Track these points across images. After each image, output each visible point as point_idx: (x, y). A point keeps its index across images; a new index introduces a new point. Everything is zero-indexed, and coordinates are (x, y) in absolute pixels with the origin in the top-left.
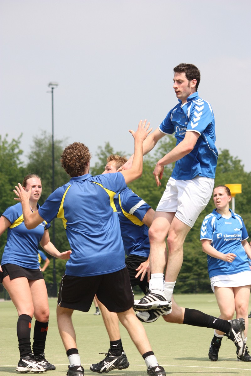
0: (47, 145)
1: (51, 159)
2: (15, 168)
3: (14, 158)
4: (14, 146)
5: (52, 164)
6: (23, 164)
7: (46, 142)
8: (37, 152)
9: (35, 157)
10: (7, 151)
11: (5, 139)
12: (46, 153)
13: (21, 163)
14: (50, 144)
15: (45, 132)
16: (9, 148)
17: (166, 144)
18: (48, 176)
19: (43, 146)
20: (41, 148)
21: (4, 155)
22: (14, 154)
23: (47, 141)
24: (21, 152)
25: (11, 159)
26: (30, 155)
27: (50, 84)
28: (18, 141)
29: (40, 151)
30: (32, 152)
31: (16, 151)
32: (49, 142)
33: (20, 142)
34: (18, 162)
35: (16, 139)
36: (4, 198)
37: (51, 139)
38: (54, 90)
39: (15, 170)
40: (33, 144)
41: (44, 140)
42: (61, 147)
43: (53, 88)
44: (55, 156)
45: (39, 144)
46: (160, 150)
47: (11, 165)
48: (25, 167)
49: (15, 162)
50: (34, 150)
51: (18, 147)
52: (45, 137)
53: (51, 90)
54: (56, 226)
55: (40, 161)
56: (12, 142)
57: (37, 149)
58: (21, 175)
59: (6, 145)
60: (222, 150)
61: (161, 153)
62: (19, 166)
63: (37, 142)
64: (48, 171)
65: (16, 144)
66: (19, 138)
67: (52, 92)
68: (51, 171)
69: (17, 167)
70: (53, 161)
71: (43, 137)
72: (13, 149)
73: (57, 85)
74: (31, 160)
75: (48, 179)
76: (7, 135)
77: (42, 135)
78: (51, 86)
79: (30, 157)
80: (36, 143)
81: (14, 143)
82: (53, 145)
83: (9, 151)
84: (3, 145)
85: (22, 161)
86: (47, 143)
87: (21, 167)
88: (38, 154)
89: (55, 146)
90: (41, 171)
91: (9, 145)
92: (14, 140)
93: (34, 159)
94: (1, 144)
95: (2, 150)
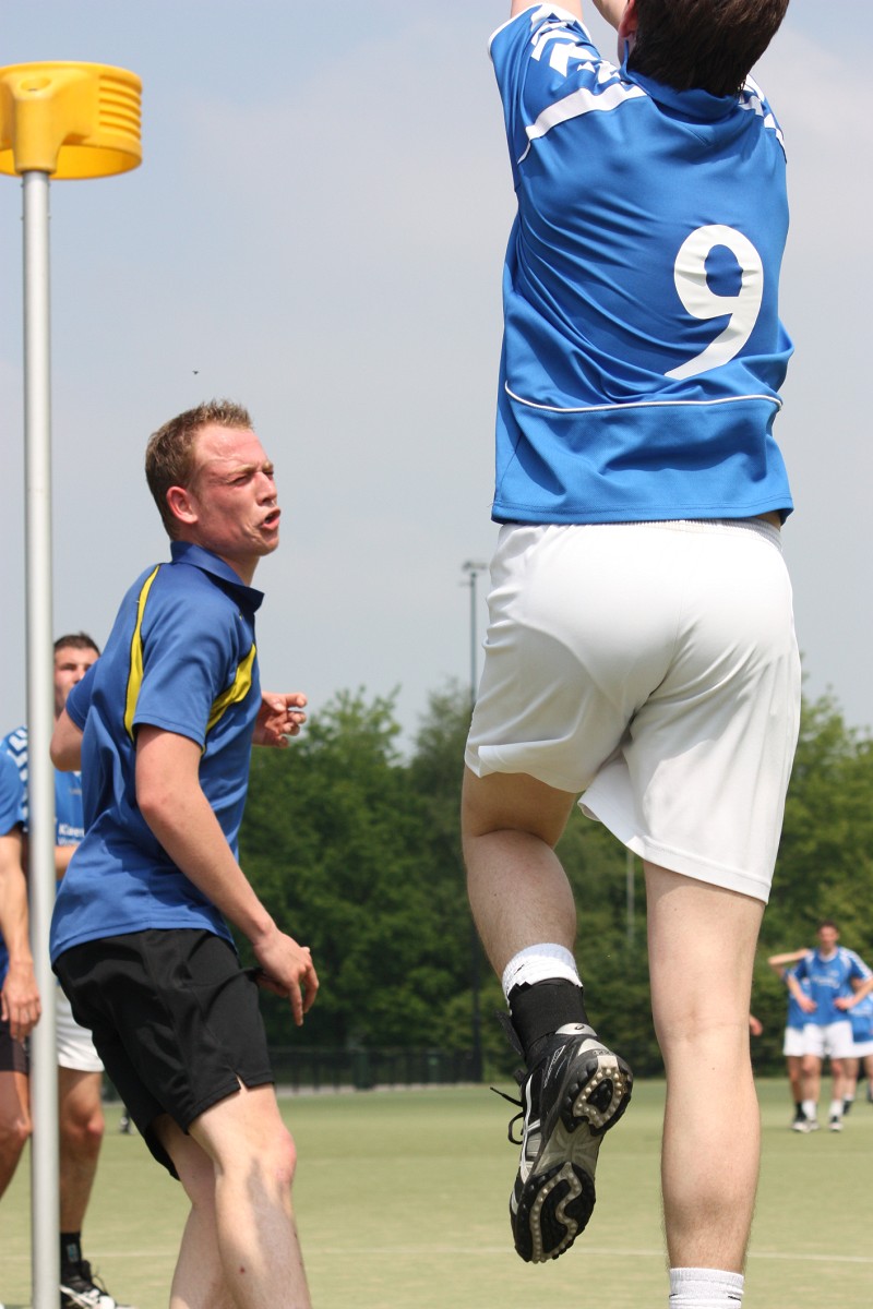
2: (382, 768)
3: (379, 744)
4: (379, 714)
6: (402, 759)
8: (437, 729)
9: (431, 742)
10: (362, 728)
11: (358, 699)
13: (396, 756)
16: (366, 720)
20: (444, 721)
21: (355, 736)
22: (379, 735)
23: (459, 702)
24: (395, 730)
25: (372, 747)
26: (421, 737)
27: (468, 565)
28: (390, 704)
30: (425, 730)
31: (385, 727)
33: (393, 706)
34: (388, 754)
35: (384, 696)
36: (354, 843)
37: (470, 697)
38: (477, 580)
39: (382, 774)
40: (426, 710)
41: (453, 699)
43: (474, 576)
45: (441, 708)
47: (370, 762)
48: (405, 765)
49: (381, 754)
50: (428, 725)
51: (389, 718)
52: (455, 694)
53: (469, 579)
56: (376, 705)
57: (437, 721)
58: (396, 784)
59: (361, 713)
62: (391, 765)
63: (437, 703)
65: (384, 709)
66: (391, 697)
67: (472, 584)
69: (386, 766)
71: (449, 693)
72: (376, 722)
73: (483, 567)
74: (422, 747)
76: (362, 689)
77: (448, 686)
78: (470, 571)
79: (421, 742)
80: (434, 706)
81: (380, 708)
83: (367, 727)
84: (354, 712)
85: (398, 750)
87: (397, 767)
88: (436, 734)
91: (369, 713)
92: (378, 701)
93: (428, 747)
94: (349, 711)
95: (351, 726)
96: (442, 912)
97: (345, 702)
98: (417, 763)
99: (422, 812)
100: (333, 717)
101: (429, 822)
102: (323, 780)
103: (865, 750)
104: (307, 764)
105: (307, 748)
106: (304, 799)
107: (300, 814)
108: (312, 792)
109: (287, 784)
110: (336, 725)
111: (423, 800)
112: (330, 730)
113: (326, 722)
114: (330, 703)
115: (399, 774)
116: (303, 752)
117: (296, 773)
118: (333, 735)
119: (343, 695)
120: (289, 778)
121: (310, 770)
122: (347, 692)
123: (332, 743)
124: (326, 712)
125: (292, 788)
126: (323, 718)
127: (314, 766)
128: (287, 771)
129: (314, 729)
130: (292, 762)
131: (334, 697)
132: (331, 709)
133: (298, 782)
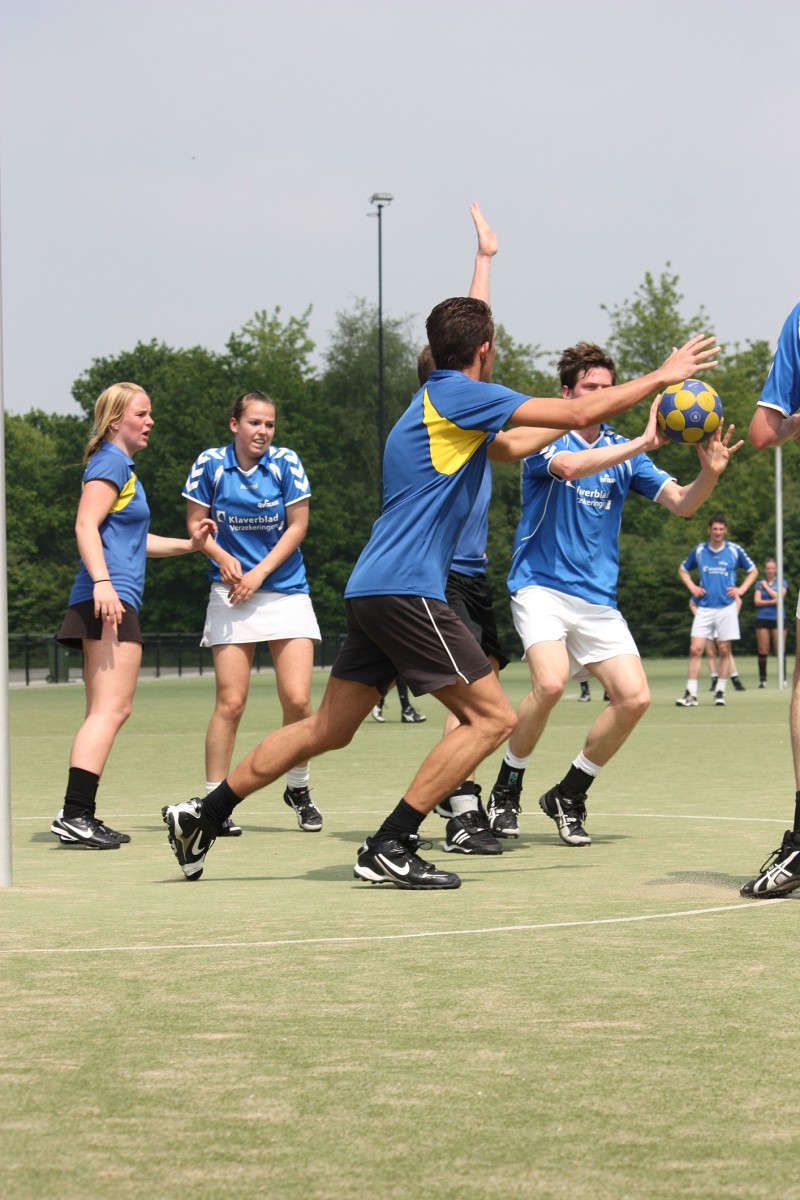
0: (369, 331)
1: (376, 361)
2: (298, 382)
3: (294, 360)
4: (294, 333)
5: (378, 374)
6: (315, 373)
7: (364, 324)
8: (346, 346)
9: (340, 358)
10: (279, 345)
11: (275, 318)
12: (364, 348)
13: (310, 370)
14: (374, 330)
15: (363, 302)
16: (282, 338)
17: (630, 329)
18: (369, 399)
19: (359, 334)
20: (354, 339)
21: (272, 353)
22: (295, 351)
23: (367, 321)
24: (309, 347)
25: (289, 362)
26: (332, 354)
27: (375, 198)
28: (303, 323)
29: (352, 344)
30: (335, 346)
31: (300, 344)
32: (371, 323)
33: (306, 325)
34: (303, 368)
35: (299, 318)
37: (377, 318)
38: (383, 210)
39: (297, 386)
40: (337, 329)
41: (360, 319)
42: (398, 334)
43: (380, 207)
44: (385, 356)
45: (349, 328)
46: (616, 343)
47: (287, 375)
48: (317, 379)
49: (297, 369)
50: (340, 342)
51: (303, 336)
52: (364, 314)
53: (376, 210)
55: (351, 365)
56: (291, 323)
57: (347, 339)
58: (310, 396)
59: (278, 332)
60: (753, 341)
61: (618, 348)
62: (306, 378)
63: (345, 322)
64: (371, 388)
65: (299, 328)
66: (304, 316)
67: (379, 215)
68: (376, 389)
69: (301, 379)
70: (381, 367)
71: (358, 314)
72: (292, 340)
73: (390, 199)
74: (333, 362)
75: (370, 405)
76: (278, 310)
77: (357, 308)
78: (377, 203)
79: (331, 358)
80: (342, 325)
81: (295, 327)
82: (381, 330)
83: (284, 345)
84: (271, 331)
85: (311, 365)
86: (368, 325)
87: (310, 380)
88: (346, 351)
89: (384, 333)
90: (354, 387)
91: (285, 331)
92: (293, 321)
93: (338, 362)
94: (267, 329)
95: (269, 343)
96: (353, 512)
97: (263, 322)
98: (329, 377)
99: (334, 421)
100: (253, 334)
101: (341, 430)
103: (733, 364)
104: (229, 377)
105: (229, 364)
109: (210, 397)
110: (256, 343)
111: (336, 410)
112: (249, 347)
113: (247, 339)
114: (250, 322)
115: (313, 386)
116: (225, 367)
117: (218, 386)
118: (253, 351)
119: (261, 315)
120: (211, 391)
121: (232, 384)
122: (264, 313)
123: (251, 359)
124: (245, 331)
125: (216, 400)
126: (242, 335)
127: (236, 380)
128: (210, 384)
129: (234, 346)
130: (215, 376)
131: (254, 318)
132: (251, 328)
133: (221, 394)
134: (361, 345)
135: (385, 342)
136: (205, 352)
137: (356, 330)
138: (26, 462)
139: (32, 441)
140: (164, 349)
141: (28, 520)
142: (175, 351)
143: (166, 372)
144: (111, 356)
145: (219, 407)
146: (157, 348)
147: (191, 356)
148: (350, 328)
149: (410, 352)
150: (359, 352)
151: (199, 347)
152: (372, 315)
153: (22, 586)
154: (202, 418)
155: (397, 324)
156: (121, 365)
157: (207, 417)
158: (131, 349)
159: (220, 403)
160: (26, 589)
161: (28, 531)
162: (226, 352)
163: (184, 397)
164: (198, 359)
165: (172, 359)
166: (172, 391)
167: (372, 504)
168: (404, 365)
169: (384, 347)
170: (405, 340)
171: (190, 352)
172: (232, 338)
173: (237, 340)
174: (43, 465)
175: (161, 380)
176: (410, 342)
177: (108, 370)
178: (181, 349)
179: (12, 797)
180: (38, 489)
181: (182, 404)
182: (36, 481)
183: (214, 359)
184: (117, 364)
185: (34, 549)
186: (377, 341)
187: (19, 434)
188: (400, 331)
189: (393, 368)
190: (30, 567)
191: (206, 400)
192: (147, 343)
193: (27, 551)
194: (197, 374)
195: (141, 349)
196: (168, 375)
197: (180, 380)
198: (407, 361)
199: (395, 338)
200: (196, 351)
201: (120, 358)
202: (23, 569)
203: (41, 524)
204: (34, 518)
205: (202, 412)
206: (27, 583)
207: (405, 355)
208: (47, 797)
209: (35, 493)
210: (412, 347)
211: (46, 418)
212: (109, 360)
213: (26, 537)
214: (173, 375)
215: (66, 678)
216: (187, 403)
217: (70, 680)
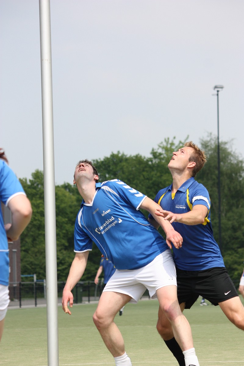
0: (213, 147)
1: (216, 160)
5: (217, 165)
7: (211, 144)
11: (172, 141)
14: (216, 146)
15: (211, 134)
18: (214, 177)
19: (209, 148)
20: (207, 150)
23: (213, 142)
27: (216, 87)
32: (215, 143)
35: (183, 141)
37: (217, 141)
38: (219, 93)
41: (210, 141)
42: (226, 148)
43: (218, 91)
44: (221, 157)
52: (211, 139)
53: (216, 93)
54: (222, 226)
56: (179, 144)
59: (173, 147)
63: (203, 143)
64: (214, 172)
66: (185, 140)
67: (218, 95)
68: (217, 172)
70: (219, 162)
71: (208, 139)
73: (222, 88)
75: (214, 179)
76: (174, 138)
77: (208, 136)
78: (217, 89)
81: (181, 145)
82: (219, 146)
84: (171, 147)
86: (213, 144)
89: (220, 148)
91: (176, 147)
92: (180, 142)
94: (169, 146)
95: (169, 152)
97: (167, 143)
100: (163, 148)
102: (158, 174)
104: (152, 167)
105: (152, 161)
106: (151, 182)
107: (149, 188)
108: (154, 179)
109: (144, 176)
110: (164, 152)
112: (160, 154)
113: (160, 151)
114: (162, 143)
116: (150, 163)
117: (147, 171)
118: (162, 156)
119: (167, 140)
120: (145, 173)
121: (153, 170)
122: (168, 139)
123: (161, 159)
124: (160, 146)
125: (146, 177)
126: (158, 149)
127: (154, 168)
128: (144, 171)
129: (154, 154)
130: (146, 167)
131: (163, 141)
132: (162, 145)
133: (148, 175)
134: (210, 153)
135: (220, 151)
136: (141, 157)
137: (208, 146)
138: (63, 205)
139: (65, 196)
140: (123, 155)
141: (64, 231)
142: (128, 156)
143: (124, 166)
144: (100, 159)
145: (147, 181)
146: (120, 155)
147: (134, 158)
148: (205, 145)
149: (232, 156)
150: (210, 156)
151: (139, 154)
152: (215, 139)
153: (61, 260)
154: (140, 185)
155: (226, 143)
156: (104, 163)
157: (142, 185)
158: (108, 156)
159: (148, 179)
160: (63, 262)
161: (64, 236)
162: (151, 156)
163: (132, 176)
164: (138, 160)
165: (127, 160)
166: (127, 174)
167: (215, 223)
168: (229, 161)
169: (220, 154)
170: (229, 150)
171: (134, 156)
172: (153, 150)
173: (155, 151)
174: (70, 207)
175: (122, 169)
176: (232, 151)
177: (99, 165)
178: (131, 156)
179: (59, 355)
180: (68, 218)
181: (131, 180)
182: (67, 214)
183: (145, 160)
184: (102, 162)
185: (67, 244)
186: (217, 151)
187: (60, 194)
188: (227, 146)
189: (224, 163)
190: (64, 252)
191: (142, 178)
192: (115, 153)
193: (63, 245)
194: (138, 166)
195: (113, 156)
196: (125, 167)
197: (130, 169)
198: (231, 160)
199: (225, 150)
200: (136, 156)
201: (104, 159)
202: (62, 253)
203: (69, 233)
204: (67, 230)
205: (140, 183)
206: (64, 259)
207: (229, 157)
208: (74, 355)
209: (67, 219)
210: (232, 153)
211: (71, 186)
212: (99, 161)
213: (63, 239)
214: (127, 167)
215: (81, 301)
216: (134, 179)
217: (83, 302)
